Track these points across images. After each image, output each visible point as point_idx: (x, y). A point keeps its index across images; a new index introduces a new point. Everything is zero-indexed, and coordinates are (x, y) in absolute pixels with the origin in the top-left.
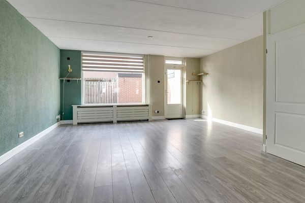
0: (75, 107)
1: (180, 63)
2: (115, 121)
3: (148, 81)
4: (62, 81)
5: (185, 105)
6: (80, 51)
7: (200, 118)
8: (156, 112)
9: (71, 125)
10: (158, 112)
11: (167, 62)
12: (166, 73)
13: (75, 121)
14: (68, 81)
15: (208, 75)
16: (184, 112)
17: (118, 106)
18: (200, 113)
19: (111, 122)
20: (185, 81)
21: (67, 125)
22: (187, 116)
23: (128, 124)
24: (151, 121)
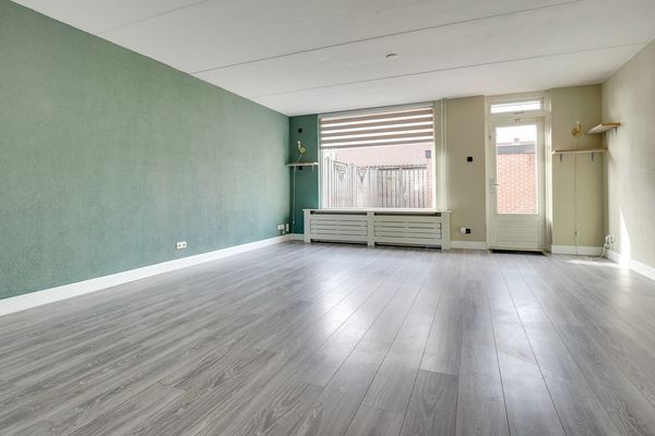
0: (307, 212)
1: (535, 106)
2: (371, 243)
3: (443, 158)
4: (292, 168)
5: (550, 217)
6: (316, 115)
8: (463, 230)
9: (302, 242)
10: (468, 231)
11: (496, 109)
13: (307, 236)
14: (301, 168)
15: (620, 130)
16: (548, 238)
19: (364, 245)
20: (550, 153)
22: (554, 248)
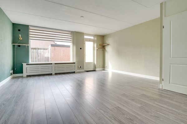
1: (92, 38)
2: (53, 73)
3: (75, 48)
4: (14, 46)
5: (95, 63)
6: (28, 26)
7: (104, 70)
8: (79, 67)
9: (22, 77)
10: (80, 67)
11: (85, 37)
12: (85, 44)
13: (25, 74)
14: (19, 46)
16: (95, 67)
17: (55, 64)
18: (104, 67)
19: (51, 74)
20: (96, 49)
21: (19, 77)
22: (97, 69)
23: (63, 75)
24: (76, 73)
